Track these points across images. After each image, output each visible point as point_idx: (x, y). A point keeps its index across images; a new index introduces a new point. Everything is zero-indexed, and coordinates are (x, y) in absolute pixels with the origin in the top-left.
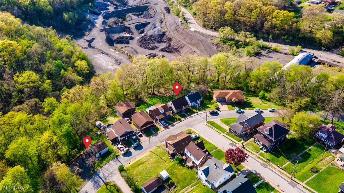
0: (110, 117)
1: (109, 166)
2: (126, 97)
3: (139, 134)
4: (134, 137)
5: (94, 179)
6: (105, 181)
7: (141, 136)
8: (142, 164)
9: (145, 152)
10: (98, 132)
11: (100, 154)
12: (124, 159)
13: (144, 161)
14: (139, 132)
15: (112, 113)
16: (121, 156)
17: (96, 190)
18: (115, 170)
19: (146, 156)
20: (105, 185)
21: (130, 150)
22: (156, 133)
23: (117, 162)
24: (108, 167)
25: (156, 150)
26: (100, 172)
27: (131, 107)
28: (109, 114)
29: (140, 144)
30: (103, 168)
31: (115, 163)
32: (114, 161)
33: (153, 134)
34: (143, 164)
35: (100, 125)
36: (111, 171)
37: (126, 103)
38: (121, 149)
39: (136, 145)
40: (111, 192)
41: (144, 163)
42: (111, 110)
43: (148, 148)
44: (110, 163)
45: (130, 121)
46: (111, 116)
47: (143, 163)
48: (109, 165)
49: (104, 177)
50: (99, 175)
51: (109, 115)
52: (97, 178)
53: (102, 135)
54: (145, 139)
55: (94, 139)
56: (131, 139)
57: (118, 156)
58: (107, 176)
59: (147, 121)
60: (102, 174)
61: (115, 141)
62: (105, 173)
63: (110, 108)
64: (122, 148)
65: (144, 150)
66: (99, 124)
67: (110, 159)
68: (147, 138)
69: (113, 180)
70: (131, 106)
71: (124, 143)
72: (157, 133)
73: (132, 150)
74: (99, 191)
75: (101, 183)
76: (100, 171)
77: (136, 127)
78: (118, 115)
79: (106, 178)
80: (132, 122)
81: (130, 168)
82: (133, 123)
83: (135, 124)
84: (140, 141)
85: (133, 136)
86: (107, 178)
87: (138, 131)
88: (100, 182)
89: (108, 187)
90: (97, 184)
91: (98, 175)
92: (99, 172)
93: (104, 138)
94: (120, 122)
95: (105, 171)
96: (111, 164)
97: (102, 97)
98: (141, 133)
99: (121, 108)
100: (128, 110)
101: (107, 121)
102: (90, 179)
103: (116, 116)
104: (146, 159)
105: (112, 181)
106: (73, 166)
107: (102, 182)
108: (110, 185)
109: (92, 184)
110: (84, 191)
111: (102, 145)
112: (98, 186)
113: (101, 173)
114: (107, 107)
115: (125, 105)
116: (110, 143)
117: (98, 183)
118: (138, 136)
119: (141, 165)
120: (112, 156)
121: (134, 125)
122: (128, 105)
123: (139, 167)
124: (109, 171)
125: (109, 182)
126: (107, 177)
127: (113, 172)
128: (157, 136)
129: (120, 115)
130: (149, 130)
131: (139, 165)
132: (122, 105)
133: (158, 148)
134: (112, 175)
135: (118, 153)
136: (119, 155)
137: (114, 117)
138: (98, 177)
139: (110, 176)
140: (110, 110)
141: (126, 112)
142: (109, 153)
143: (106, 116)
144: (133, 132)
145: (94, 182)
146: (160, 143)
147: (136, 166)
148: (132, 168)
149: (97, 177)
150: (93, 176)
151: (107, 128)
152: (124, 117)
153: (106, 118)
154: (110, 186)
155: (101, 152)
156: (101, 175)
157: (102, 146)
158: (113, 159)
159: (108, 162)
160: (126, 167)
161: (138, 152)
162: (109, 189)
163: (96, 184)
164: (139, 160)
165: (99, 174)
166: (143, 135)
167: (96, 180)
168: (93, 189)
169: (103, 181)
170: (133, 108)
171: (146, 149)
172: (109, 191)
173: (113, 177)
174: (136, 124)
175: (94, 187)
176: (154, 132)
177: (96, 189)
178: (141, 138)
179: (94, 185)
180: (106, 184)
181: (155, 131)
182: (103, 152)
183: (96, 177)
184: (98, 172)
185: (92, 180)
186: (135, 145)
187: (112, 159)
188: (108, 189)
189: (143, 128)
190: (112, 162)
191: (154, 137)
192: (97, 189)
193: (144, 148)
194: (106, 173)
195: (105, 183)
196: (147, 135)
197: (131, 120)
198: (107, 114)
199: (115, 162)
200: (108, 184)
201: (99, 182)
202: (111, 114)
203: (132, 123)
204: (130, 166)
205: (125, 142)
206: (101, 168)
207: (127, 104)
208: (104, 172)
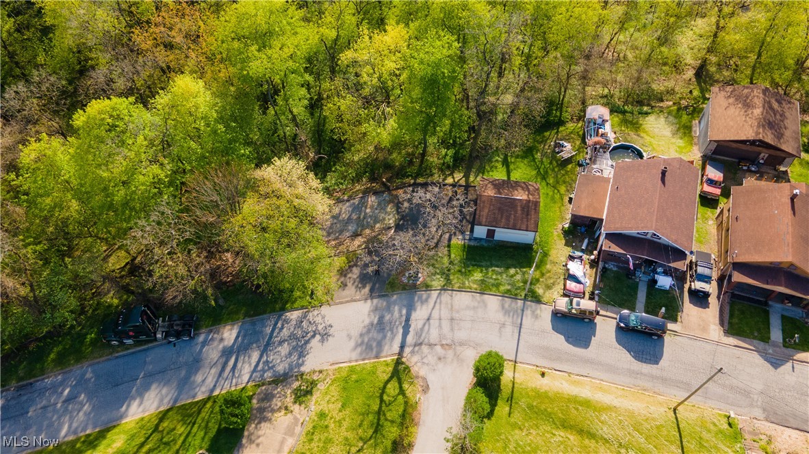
0: (662, 120)
1: (475, 308)
2: (799, 80)
3: (698, 285)
4: (665, 282)
5: (388, 309)
6: (407, 350)
7: (700, 298)
8: (581, 432)
9: (648, 385)
10: (568, 146)
11: (491, 233)
12: (543, 331)
13: (605, 431)
14: (706, 279)
15: (686, 107)
16: (545, 313)
17: (354, 355)
18: (476, 346)
19: (631, 414)
20: (391, 369)
21: (598, 320)
22: (786, 345)
23: (509, 321)
24: (468, 308)
25: (705, 435)
26: (427, 300)
27: (780, 136)
28: (671, 103)
29: (660, 337)
30: (446, 297)
31: (500, 316)
32: (507, 306)
33: (765, 338)
34: (587, 441)
35: (599, 124)
36: (461, 335)
37: (776, 105)
38: (571, 285)
39: (642, 321)
40: (379, 419)
41: (592, 444)
42: (696, 93)
43: (678, 384)
44: (483, 301)
45: (718, 191)
46: (671, 118)
47: (592, 436)
48: (476, 304)
49: (419, 334)
50: (415, 310)
51: (668, 107)
52: (396, 314)
53: (570, 166)
54: (705, 329)
55: (534, 159)
56: (645, 278)
57: (537, 299)
58: (432, 341)
59: (792, 265)
60: (426, 317)
61: (583, 229)
62: (437, 323)
63: (699, 84)
64: (579, 282)
65: (653, 377)
66: (597, 117)
67: (497, 286)
68: (715, 331)
69: (432, 379)
70: (788, 133)
71: (604, 270)
72: (789, 351)
73: (606, 326)
74: (356, 373)
75: (391, 346)
76: (429, 296)
77: (719, 241)
78: (697, 131)
79: (421, 344)
80: (723, 203)
81: (523, 403)
82: (722, 212)
83: (724, 225)
84: (675, 320)
85: (666, 273)
86: (425, 349)
87: (706, 272)
88: (392, 339)
89: (392, 388)
90: (380, 336)
91: (411, 308)
92: (424, 296)
93: (564, 182)
94: (664, 173)
95: (445, 313)
96: (486, 306)
97: (702, 25)
98: (711, 288)
99: (732, 110)
100: (753, 143)
101: (636, 127)
102: (380, 296)
103: (686, 130)
104: (620, 433)
105: (424, 379)
106: (390, 202)
107: (396, 349)
108: (401, 387)
109: (367, 321)
110: (326, 319)
111: (523, 208)
112: (374, 344)
113: (424, 307)
114: (690, 74)
115: (758, 112)
116: (563, 219)
117: (385, 337)
118: (687, 286)
119: (573, 438)
120: (518, 277)
121: (720, 225)
122: (773, 123)
123: (561, 434)
124: (452, 330)
125: (414, 370)
126: (431, 345)
127: (461, 344)
128: (776, 368)
129: (701, 141)
130: (766, 304)
131: (565, 425)
132: (747, 105)
133: (721, 432)
134: (450, 353)
135: (549, 287)
136: (545, 299)
137: (678, 129)
138: (404, 312)
139: (438, 348)
140: (691, 92)
141: (734, 145)
142: (522, 255)
143: (652, 107)
144: (680, 255)
145: (376, 322)
146: (758, 413)
147: (549, 417)
148: (530, 407)
149: (400, 311)
150: (395, 297)
151: (608, 155)
152: (707, 159)
153: (647, 113)
154: (397, 391)
155: (497, 229)
156: (419, 314)
157: (519, 212)
158: (511, 295)
159: (484, 288)
160: (519, 378)
161: (623, 358)
162: (382, 401)
163: (374, 334)
164: (587, 403)
165: (418, 305)
166: (713, 300)
167: (387, 317)
168: (352, 344)
169: (402, 347)
170: (784, 147)
171: (664, 380)
172: (376, 408)
173: (441, 365)
174: (728, 230)
175: (361, 335)
176: (776, 335)
177: (359, 350)
178: (689, 310)
179: (369, 331)
180: (399, 371)
181: (787, 335)
182: (504, 234)
183: (397, 308)
184: (420, 298)
185: (379, 305)
186: (637, 316)
187: (509, 291)
188: (385, 397)
189: (738, 277)
190: (493, 302)
191: (756, 358)
192: (361, 354)
193: (662, 362)
194: (440, 326)
195: (398, 362)
196: (735, 320)
197: (726, 194)
198: (662, 101)
199: (506, 312)
200: (403, 376)
201: (389, 334)
202: (679, 109)
203: (718, 211)
204: (536, 391)
205: (611, 266)
206: (443, 289)
207: (775, 112)
208: (435, 314)
